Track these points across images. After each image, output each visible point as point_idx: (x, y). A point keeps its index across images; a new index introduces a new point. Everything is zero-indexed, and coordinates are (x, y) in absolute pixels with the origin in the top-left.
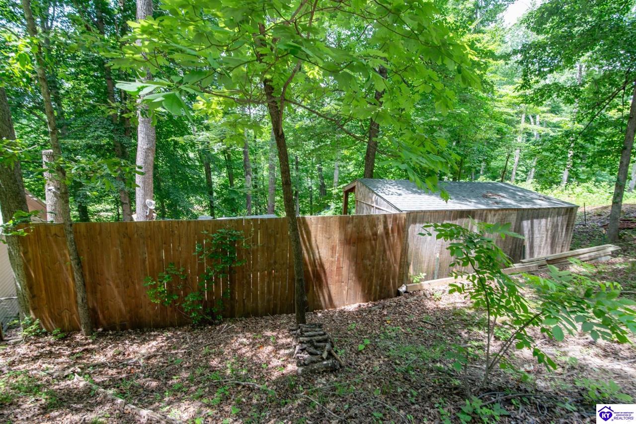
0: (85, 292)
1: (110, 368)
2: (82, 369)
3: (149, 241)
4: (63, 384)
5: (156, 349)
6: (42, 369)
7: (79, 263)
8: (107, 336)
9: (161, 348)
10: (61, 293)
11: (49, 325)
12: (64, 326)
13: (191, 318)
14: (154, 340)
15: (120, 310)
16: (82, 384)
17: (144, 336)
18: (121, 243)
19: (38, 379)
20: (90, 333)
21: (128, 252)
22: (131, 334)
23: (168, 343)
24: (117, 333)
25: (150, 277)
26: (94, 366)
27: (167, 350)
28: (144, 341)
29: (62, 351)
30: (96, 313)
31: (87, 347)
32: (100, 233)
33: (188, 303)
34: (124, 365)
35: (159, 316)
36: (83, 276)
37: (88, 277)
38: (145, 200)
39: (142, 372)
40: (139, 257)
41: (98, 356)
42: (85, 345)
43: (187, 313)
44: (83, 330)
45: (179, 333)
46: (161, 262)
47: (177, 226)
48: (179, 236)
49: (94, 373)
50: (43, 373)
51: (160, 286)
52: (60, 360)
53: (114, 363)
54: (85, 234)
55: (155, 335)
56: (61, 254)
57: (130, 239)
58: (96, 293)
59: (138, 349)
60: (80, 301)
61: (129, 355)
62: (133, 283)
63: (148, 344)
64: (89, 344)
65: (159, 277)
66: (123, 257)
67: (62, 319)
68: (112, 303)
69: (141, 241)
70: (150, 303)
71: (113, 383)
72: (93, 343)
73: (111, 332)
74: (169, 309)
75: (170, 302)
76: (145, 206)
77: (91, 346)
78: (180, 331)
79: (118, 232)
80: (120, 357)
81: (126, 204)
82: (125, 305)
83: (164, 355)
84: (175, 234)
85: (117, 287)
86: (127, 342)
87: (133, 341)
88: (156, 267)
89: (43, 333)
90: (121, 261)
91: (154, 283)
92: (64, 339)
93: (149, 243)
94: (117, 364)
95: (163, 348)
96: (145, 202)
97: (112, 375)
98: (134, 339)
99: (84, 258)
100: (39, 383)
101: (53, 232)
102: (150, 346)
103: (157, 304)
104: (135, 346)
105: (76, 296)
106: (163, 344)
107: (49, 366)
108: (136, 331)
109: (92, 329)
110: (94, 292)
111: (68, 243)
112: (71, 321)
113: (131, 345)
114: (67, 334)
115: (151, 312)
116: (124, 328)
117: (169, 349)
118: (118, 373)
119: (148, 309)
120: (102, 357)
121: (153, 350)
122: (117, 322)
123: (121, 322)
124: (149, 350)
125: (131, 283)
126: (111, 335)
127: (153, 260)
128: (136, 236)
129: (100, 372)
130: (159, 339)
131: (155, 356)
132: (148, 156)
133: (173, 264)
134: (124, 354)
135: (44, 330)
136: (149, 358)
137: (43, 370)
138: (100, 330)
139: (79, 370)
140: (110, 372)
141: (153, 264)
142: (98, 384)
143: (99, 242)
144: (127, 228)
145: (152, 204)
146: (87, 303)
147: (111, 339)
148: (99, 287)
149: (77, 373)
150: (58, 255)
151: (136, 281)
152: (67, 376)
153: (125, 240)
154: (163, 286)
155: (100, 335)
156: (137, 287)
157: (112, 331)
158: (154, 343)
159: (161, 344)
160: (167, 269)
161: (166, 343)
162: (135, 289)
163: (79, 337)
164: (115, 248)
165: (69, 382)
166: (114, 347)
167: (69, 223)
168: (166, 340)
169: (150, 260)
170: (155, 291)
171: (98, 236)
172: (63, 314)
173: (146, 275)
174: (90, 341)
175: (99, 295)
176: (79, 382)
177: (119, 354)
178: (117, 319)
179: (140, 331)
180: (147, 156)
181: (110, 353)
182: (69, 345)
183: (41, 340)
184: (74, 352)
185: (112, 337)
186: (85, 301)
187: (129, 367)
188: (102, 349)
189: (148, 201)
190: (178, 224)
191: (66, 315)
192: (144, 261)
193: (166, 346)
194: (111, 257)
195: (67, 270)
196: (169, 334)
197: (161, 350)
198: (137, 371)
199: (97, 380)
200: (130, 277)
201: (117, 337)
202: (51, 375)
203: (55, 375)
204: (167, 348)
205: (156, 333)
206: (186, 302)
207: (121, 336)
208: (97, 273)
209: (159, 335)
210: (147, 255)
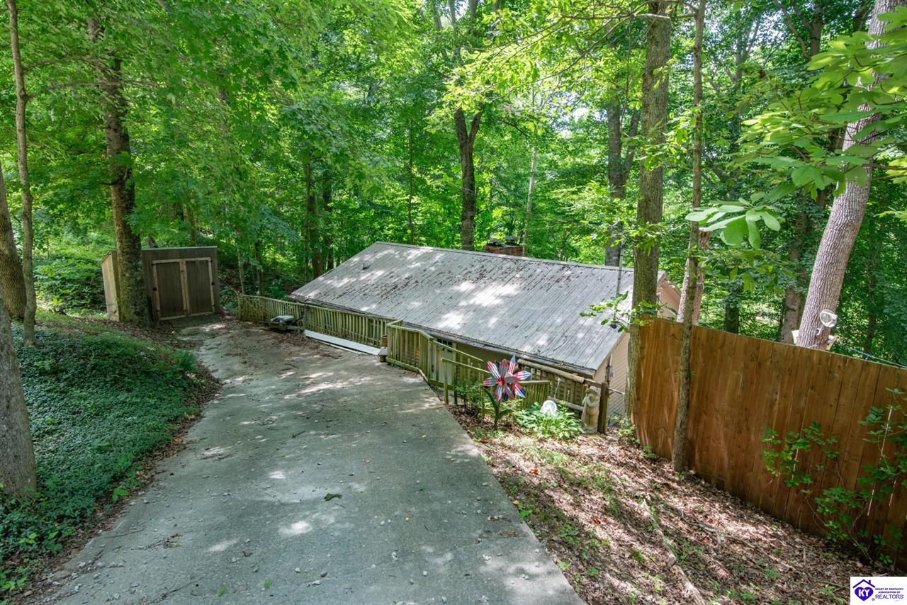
0: (687, 415)
1: (682, 519)
2: (652, 499)
3: (787, 376)
4: (631, 502)
5: (749, 538)
6: (621, 477)
7: (688, 377)
8: (697, 484)
9: (757, 541)
10: (663, 406)
11: (643, 439)
12: (656, 446)
13: (825, 528)
14: (754, 525)
15: (722, 460)
16: (646, 514)
17: (742, 512)
18: (746, 367)
19: (614, 484)
20: (680, 469)
21: (752, 383)
22: (727, 500)
23: (772, 542)
24: (710, 487)
25: (774, 432)
26: (667, 507)
27: (765, 549)
28: (740, 518)
29: (645, 471)
30: (693, 448)
31: (670, 482)
32: (722, 347)
33: (828, 500)
34: (699, 527)
35: (774, 497)
36: (689, 394)
37: (694, 399)
38: (819, 309)
39: (715, 550)
40: (767, 395)
41: (676, 500)
42: (669, 480)
43: (821, 515)
44: (673, 461)
45: (798, 540)
46: (799, 416)
47: (841, 365)
48: (841, 383)
49: (663, 513)
50: (620, 482)
51: (788, 452)
52: (640, 480)
53: (690, 518)
54: (705, 343)
55: (758, 520)
56: (673, 360)
57: (760, 364)
58: (699, 422)
59: (726, 522)
60: (678, 424)
61: (711, 521)
62: (748, 429)
63: (743, 526)
64: (674, 481)
65: (789, 437)
66: (743, 388)
67: (657, 438)
68: (715, 445)
69: (775, 373)
70: (765, 470)
71: (677, 536)
72: (679, 483)
73: (703, 483)
74: (793, 495)
75: (797, 484)
76: (817, 320)
77: (675, 485)
78: (800, 538)
79: (745, 352)
80: (700, 517)
81: (793, 310)
82: (731, 455)
83: (756, 550)
84: (833, 378)
85: (726, 426)
86: (717, 505)
87: (724, 509)
88: (787, 420)
89: (636, 444)
90: (739, 392)
91: (779, 442)
92: (653, 461)
93: (786, 380)
94: (691, 521)
95: (760, 543)
96: (818, 313)
97: (681, 529)
98: (728, 507)
99: (696, 374)
100: (613, 487)
101: (672, 332)
102: (744, 529)
103: (774, 477)
104: (723, 516)
105: (676, 416)
106: (764, 539)
107: (627, 479)
108: (735, 500)
109: (683, 465)
110: (697, 421)
111: (682, 349)
112: (665, 444)
113: (720, 512)
114: (656, 459)
115: (764, 485)
116: (720, 486)
117: (770, 549)
118: (689, 532)
119: (761, 477)
120: (681, 504)
121: (745, 536)
122: (715, 473)
123: (719, 476)
124: (740, 533)
125: (745, 428)
126: (702, 486)
127: (785, 409)
128: (769, 363)
129: (671, 517)
130: (762, 529)
131: (743, 544)
132: (843, 237)
133: (819, 426)
134: (706, 517)
135: (638, 441)
136: (734, 541)
137: (620, 479)
138: (692, 472)
139: (649, 498)
140: (681, 524)
141: (785, 416)
142: (662, 526)
143: (719, 358)
144: (758, 348)
145: (829, 318)
146: (686, 429)
147: (700, 491)
148: (704, 417)
149: (647, 500)
150: (671, 360)
151: (754, 429)
152: (636, 497)
153: (752, 365)
154: (791, 453)
155: (690, 479)
156: (753, 438)
157: (706, 481)
158: (752, 529)
159: (760, 537)
160: (806, 430)
161: (768, 540)
162: (749, 439)
163: (667, 467)
164: (735, 373)
165: (636, 504)
166: (700, 502)
167: (688, 325)
168: (772, 536)
169: (782, 406)
170: (777, 455)
171: (719, 350)
172: (659, 432)
173: (770, 425)
174: (677, 479)
175: (701, 426)
176: (645, 510)
177: (701, 513)
178: (716, 468)
179: (741, 503)
180: (840, 237)
181: (692, 504)
182: (654, 470)
183: (632, 450)
184: (656, 480)
185: (702, 489)
186: (684, 427)
187: (704, 535)
188: (685, 495)
189: (824, 312)
190: (845, 362)
191: (662, 434)
192: (772, 404)
193: (765, 542)
194: (729, 383)
195: (675, 381)
196: (780, 532)
197: (756, 543)
198: (711, 545)
199: (663, 522)
200: (747, 420)
201: (708, 493)
202: (625, 487)
203: (629, 489)
204: (766, 546)
205: (761, 518)
206: (825, 497)
207: (714, 494)
208: (707, 397)
209: (765, 523)
210: (778, 397)
